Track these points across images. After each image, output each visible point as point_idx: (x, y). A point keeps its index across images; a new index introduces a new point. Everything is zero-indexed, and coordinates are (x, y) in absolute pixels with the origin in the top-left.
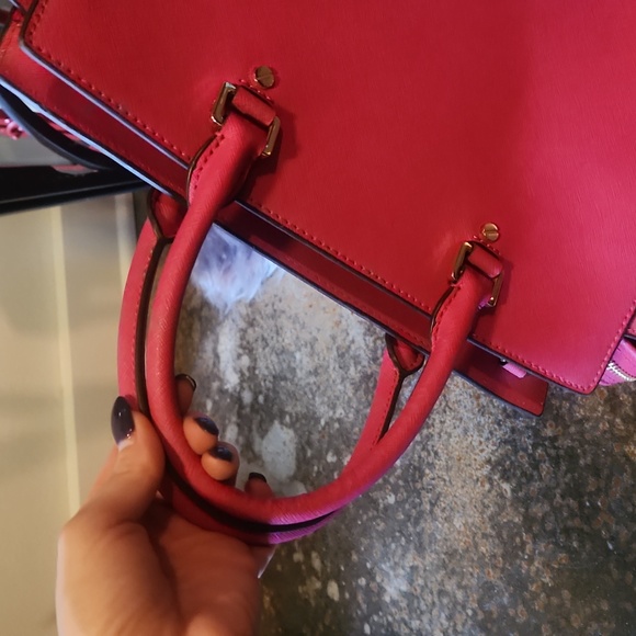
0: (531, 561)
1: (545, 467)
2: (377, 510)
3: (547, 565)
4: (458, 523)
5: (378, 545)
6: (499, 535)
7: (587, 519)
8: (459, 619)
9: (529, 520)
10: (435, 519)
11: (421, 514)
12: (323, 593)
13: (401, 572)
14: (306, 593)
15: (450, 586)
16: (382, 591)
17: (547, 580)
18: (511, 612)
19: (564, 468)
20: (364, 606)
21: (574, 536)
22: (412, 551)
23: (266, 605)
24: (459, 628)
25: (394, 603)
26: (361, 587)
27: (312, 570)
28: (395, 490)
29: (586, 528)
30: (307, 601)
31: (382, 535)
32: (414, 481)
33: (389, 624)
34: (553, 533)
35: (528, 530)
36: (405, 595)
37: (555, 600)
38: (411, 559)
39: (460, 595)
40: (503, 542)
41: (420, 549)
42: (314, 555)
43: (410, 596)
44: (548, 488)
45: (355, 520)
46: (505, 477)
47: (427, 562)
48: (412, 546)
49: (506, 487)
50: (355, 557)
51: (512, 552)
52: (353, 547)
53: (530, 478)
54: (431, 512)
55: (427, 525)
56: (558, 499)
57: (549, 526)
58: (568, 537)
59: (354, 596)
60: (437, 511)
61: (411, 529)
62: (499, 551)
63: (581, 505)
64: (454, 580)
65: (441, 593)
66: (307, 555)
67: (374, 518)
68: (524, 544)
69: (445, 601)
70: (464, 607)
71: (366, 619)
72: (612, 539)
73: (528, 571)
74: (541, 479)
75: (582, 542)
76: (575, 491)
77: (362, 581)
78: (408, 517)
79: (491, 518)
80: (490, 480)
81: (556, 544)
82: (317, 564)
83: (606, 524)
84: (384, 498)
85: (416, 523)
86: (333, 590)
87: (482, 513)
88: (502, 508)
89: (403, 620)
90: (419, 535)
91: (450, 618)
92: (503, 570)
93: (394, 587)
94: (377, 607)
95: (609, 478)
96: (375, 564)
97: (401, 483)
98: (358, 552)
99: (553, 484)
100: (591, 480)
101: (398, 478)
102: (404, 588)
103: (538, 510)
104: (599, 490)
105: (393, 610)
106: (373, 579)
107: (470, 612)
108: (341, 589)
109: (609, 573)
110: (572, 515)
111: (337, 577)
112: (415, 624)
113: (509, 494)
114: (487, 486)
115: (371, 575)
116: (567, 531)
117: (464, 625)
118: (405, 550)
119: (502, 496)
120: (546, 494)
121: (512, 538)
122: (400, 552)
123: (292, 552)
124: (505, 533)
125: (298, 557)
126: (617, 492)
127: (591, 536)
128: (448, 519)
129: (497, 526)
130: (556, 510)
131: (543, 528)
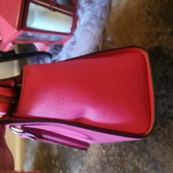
0: (108, 172)
4: (92, 159)
5: (72, 162)
6: (101, 164)
7: (122, 163)
9: (108, 161)
10: (86, 157)
13: (77, 170)
19: (118, 148)
21: (119, 167)
22: (80, 165)
27: (56, 166)
29: (122, 166)
35: (108, 164)
38: (80, 167)
40: (102, 166)
41: (82, 165)
42: (57, 162)
45: (67, 154)
46: (104, 148)
47: (84, 168)
48: (80, 163)
49: (104, 151)
50: (67, 164)
51: (104, 169)
52: (66, 161)
53: (109, 150)
54: (85, 155)
55: (84, 158)
56: (116, 156)
57: (113, 163)
60: (87, 155)
61: (80, 159)
62: (101, 168)
63: (121, 159)
66: (55, 162)
67: (72, 154)
68: (107, 167)
74: (112, 150)
75: (120, 169)
76: (120, 155)
77: (68, 171)
78: (80, 155)
79: (100, 159)
80: (100, 148)
81: (115, 169)
82: (57, 164)
83: (127, 165)
85: (82, 157)
86: (61, 172)
87: (97, 157)
88: (102, 157)
90: (82, 161)
96: (71, 167)
99: (115, 152)
100: (124, 152)
103: (111, 158)
104: (125, 155)
110: (119, 161)
111: (62, 169)
113: (104, 153)
114: (99, 150)
115: (70, 170)
116: (117, 165)
119: (102, 153)
120: (113, 155)
122: (77, 165)
123: (52, 160)
124: (103, 164)
125: (53, 162)
126: (130, 157)
127: (123, 168)
128: (89, 158)
129: (101, 161)
130: (115, 159)
131: (112, 164)
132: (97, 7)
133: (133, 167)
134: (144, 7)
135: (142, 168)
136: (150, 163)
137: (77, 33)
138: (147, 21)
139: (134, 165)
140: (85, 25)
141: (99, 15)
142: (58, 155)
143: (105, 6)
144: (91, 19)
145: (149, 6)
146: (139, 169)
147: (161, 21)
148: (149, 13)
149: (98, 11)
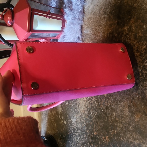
0: (92, 114)
1: (93, 98)
2: (71, 107)
3: (94, 114)
4: (82, 109)
5: (71, 113)
6: (88, 110)
7: (99, 106)
8: (83, 125)
9: (92, 107)
11: (77, 107)
12: (63, 123)
13: (75, 118)
14: (61, 123)
15: (81, 120)
16: (72, 121)
17: (94, 117)
18: (90, 123)
19: (96, 98)
20: (70, 124)
22: (76, 114)
23: (55, 126)
24: (83, 127)
25: (74, 123)
26: (69, 121)
27: (62, 119)
28: (73, 104)
29: (99, 108)
30: (61, 125)
31: (72, 112)
32: (76, 102)
33: (73, 127)
34: (95, 109)
35: (92, 109)
36: (75, 122)
37: (96, 120)
38: (76, 115)
39: (83, 121)
40: (88, 111)
41: (77, 114)
42: (62, 116)
43: (76, 122)
44: (94, 101)
45: (68, 109)
46: (88, 100)
47: (78, 116)
48: (76, 113)
49: (89, 102)
50: (68, 116)
51: (90, 113)
52: (68, 114)
53: (92, 100)
54: (78, 107)
55: (78, 109)
56: (95, 103)
58: (97, 109)
59: (68, 123)
60: (79, 107)
61: (76, 110)
62: (88, 113)
63: (99, 104)
64: (82, 118)
65: (80, 121)
66: (61, 116)
67: (70, 109)
68: (91, 111)
69: (81, 122)
70: (84, 123)
71: (70, 127)
72: (103, 109)
73: (92, 116)
74: (93, 100)
75: (99, 110)
76: (98, 102)
77: (69, 120)
78: (75, 108)
79: (87, 107)
81: (95, 111)
82: (62, 118)
83: (102, 107)
84: (72, 105)
85: (76, 109)
86: (65, 122)
87: (85, 106)
88: (88, 105)
89: (75, 126)
90: (77, 111)
91: (82, 125)
92: (89, 116)
93: (74, 121)
94: (71, 124)
95: (102, 99)
96: (71, 117)
97: (74, 102)
98: (68, 115)
100: (100, 100)
101: (74, 101)
102: (75, 121)
103: (93, 105)
104: (101, 101)
105: (74, 125)
106: (71, 120)
107: (84, 124)
108: (66, 122)
109: (102, 115)
110: (97, 106)
111: (65, 120)
112: (77, 127)
113: (89, 103)
114: (86, 102)
116: (97, 108)
117: (84, 126)
118: (75, 114)
120: (94, 103)
121: (90, 110)
122: (74, 114)
123: (58, 116)
124: (89, 110)
125: (60, 117)
126: (103, 101)
127: (100, 109)
128: (81, 108)
129: (87, 109)
130: (95, 105)
131: (94, 108)
132: (75, 12)
133: (105, 107)
134: (102, 10)
135: (110, 106)
136: (114, 102)
137: (66, 30)
138: (104, 18)
139: (105, 105)
140: (69, 24)
141: (77, 17)
142: (62, 111)
143: (81, 11)
144: (73, 20)
145: (105, 8)
146: (109, 107)
147: (112, 17)
148: (105, 13)
149: (77, 15)
